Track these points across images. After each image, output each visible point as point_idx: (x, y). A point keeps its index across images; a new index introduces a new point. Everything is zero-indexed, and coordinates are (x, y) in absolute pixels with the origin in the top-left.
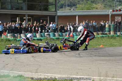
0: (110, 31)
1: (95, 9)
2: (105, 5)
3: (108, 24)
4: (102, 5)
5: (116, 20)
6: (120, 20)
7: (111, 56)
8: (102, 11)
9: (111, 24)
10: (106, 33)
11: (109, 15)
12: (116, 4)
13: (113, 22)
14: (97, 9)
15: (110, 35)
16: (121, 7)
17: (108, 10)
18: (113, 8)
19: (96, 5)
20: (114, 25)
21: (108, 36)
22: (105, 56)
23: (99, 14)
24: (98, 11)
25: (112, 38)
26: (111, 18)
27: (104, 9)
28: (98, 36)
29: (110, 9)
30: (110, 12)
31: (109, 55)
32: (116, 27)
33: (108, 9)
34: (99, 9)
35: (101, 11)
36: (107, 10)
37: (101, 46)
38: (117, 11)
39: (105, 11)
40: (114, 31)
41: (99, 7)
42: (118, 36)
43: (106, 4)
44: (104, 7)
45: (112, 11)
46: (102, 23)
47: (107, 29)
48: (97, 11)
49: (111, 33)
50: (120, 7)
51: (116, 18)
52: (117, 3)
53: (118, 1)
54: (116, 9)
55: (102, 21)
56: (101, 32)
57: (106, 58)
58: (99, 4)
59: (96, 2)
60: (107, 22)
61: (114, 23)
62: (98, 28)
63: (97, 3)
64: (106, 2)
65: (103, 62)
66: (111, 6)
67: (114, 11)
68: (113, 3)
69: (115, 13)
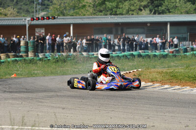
0: (27, 52)
1: (3, 16)
2: (18, 9)
3: (23, 40)
4: (13, 9)
5: (37, 34)
6: (44, 34)
7: (29, 92)
8: (15, 19)
9: (29, 40)
10: (20, 54)
11: (25, 26)
12: (36, 8)
13: (32, 37)
14: (6, 15)
15: (27, 58)
16: (45, 13)
17: (24, 18)
18: (31, 14)
19: (5, 10)
20: (34, 42)
21: (25, 59)
22: (20, 92)
23: (10, 23)
24: (8, 20)
25: (30, 63)
26: (28, 30)
27: (17, 16)
28: (9, 59)
29: (26, 17)
30: (27, 21)
31: (26, 91)
32: (37, 46)
33: (24, 16)
34: (8, 15)
35: (13, 20)
36: (22, 18)
37: (13, 75)
38: (38, 19)
39: (19, 19)
40: (33, 52)
41: (9, 13)
42: (40, 60)
43: (21, 9)
44: (18, 13)
45: (30, 19)
46: (14, 39)
47: (22, 49)
48: (6, 20)
49: (29, 54)
50: (42, 14)
51: (37, 30)
52: (39, 7)
53: (39, 4)
54: (37, 16)
55: (15, 36)
56: (13, 54)
57: (22, 95)
58: (9, 8)
59: (4, 5)
60: (23, 37)
61: (34, 38)
62: (8, 46)
63: (6, 6)
64: (21, 5)
65: (17, 102)
66: (29, 11)
67: (33, 19)
68: (31, 7)
69: (35, 22)
